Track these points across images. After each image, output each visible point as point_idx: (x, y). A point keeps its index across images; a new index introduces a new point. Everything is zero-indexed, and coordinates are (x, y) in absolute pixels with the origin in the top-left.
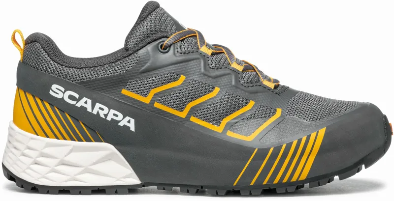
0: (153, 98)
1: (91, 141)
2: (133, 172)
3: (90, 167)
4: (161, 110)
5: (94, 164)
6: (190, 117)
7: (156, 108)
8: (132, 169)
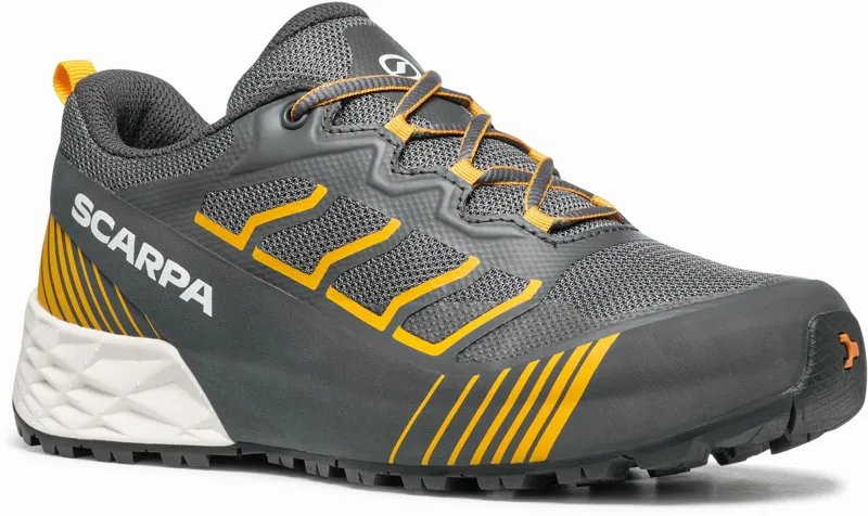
0: (252, 236)
1: (136, 335)
2: (215, 415)
3: (130, 397)
4: (266, 267)
5: (138, 390)
6: (325, 290)
7: (257, 262)
8: (212, 409)
